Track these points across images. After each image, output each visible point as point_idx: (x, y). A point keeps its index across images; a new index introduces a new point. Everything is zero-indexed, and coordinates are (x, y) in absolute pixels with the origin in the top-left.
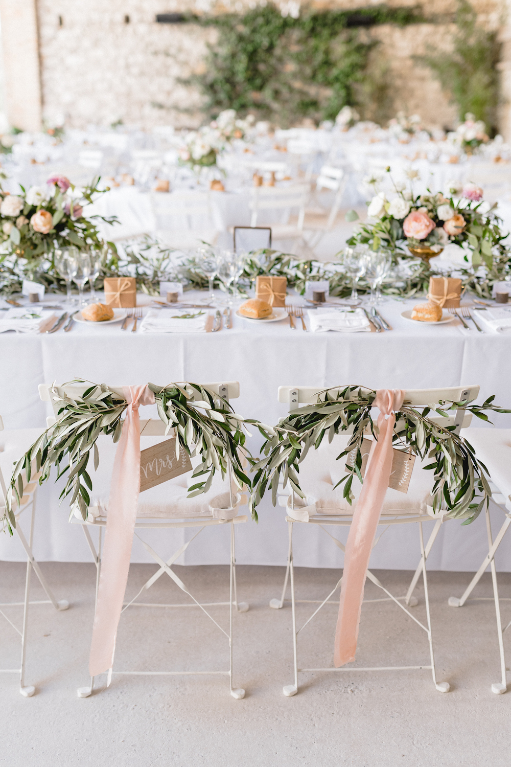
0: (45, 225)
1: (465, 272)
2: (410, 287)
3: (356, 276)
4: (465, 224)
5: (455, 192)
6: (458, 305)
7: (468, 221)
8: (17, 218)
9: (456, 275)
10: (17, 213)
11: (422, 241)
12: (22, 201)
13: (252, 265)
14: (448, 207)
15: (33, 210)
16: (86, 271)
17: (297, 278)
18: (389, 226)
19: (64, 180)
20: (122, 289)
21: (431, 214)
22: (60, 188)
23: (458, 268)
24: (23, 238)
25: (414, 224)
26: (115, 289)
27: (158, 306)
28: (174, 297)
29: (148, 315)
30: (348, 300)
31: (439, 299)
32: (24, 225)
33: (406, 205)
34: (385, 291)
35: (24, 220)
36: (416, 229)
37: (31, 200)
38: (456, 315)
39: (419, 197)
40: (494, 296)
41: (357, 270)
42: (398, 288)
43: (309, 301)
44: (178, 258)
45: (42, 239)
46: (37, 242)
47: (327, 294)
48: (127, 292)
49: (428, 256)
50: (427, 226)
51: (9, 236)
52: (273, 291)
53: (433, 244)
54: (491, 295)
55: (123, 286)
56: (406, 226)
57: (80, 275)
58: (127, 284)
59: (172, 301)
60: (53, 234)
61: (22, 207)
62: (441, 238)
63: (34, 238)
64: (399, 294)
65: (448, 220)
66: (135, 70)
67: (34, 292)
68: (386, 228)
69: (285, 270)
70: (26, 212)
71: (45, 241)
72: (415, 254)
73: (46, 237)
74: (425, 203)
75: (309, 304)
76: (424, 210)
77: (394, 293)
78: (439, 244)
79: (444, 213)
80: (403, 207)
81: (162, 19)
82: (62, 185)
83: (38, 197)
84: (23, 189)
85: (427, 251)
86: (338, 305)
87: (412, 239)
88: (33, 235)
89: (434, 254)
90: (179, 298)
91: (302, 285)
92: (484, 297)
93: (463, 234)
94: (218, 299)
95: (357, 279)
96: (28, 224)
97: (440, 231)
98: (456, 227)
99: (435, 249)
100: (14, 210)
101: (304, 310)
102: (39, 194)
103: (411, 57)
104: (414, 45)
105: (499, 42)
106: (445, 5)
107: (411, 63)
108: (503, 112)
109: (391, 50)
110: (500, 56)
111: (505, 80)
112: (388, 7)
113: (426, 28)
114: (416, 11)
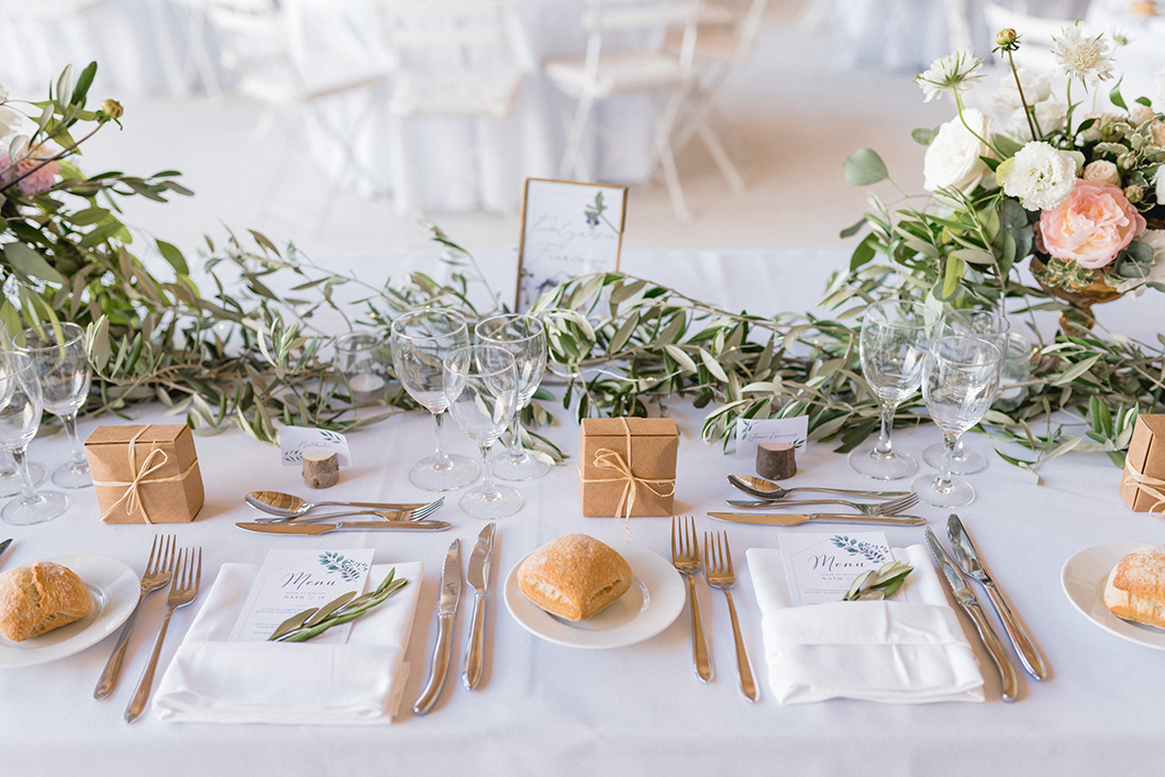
18: (994, 226)
25: (1079, 222)
26: (119, 468)
28: (325, 470)
47: (803, 454)
48: (161, 480)
52: (634, 472)
56: (1049, 225)
58: (158, 457)
68: (985, 230)
80: (1057, 175)
87: (1067, 266)
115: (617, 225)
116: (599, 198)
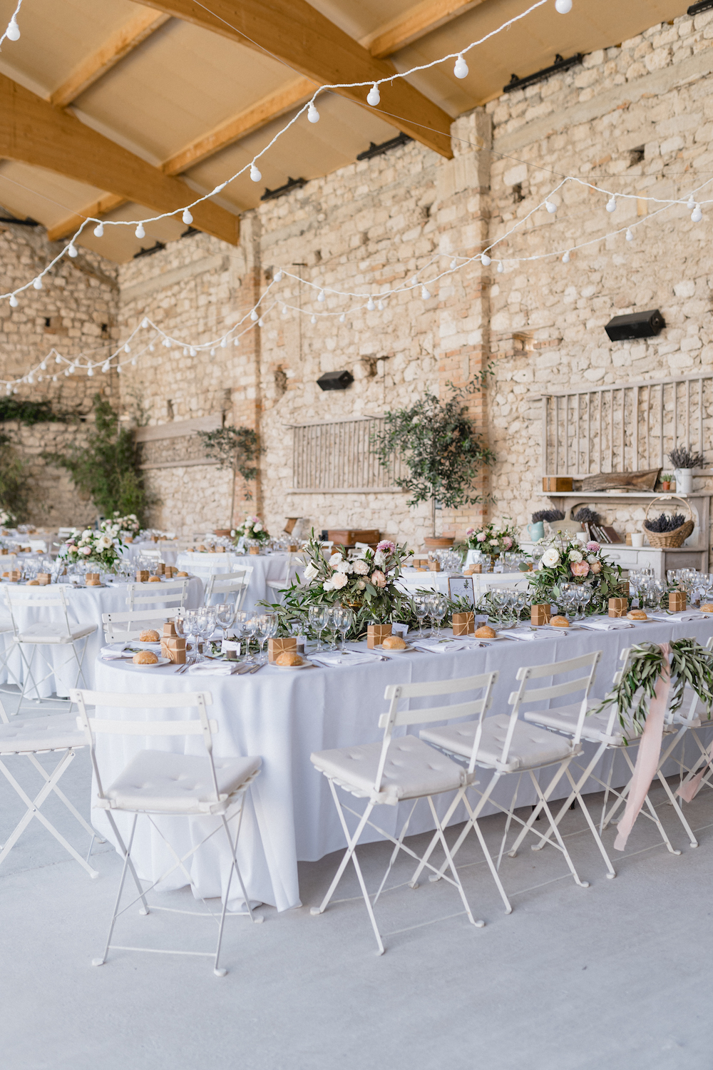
103: (40, 455)
104: (43, 443)
105: (139, 443)
106: (73, 404)
107: (41, 461)
108: (153, 512)
109: (19, 447)
110: (144, 457)
111: (152, 480)
112: (15, 402)
113: (55, 427)
114: (44, 408)
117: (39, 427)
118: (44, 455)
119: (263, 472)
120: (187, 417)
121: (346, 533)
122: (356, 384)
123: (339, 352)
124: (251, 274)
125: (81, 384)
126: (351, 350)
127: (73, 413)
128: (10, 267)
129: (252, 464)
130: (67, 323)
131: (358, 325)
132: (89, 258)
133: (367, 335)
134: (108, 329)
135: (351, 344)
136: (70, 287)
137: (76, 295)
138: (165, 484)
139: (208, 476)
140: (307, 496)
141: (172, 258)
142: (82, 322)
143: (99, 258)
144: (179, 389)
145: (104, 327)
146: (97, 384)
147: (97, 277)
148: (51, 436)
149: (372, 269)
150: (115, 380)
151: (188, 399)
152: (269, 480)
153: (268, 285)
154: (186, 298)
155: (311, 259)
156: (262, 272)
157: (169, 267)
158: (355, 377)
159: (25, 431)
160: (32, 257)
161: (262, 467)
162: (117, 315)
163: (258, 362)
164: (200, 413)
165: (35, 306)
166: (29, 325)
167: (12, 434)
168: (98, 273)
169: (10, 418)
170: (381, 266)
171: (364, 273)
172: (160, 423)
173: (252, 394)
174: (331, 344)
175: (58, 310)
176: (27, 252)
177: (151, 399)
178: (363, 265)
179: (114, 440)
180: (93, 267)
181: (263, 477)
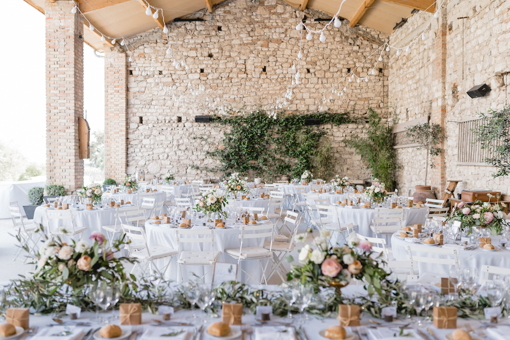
0: (86, 266)
1: (364, 298)
2: (327, 309)
3: (290, 303)
4: (361, 267)
5: (355, 244)
6: (358, 324)
7: (364, 264)
8: (69, 260)
9: (358, 301)
10: (69, 257)
11: (334, 278)
12: (73, 249)
13: (223, 292)
14: (349, 255)
15: (79, 256)
16: (109, 299)
17: (252, 302)
18: (312, 268)
19: (100, 236)
20: (132, 312)
21: (339, 260)
22: (98, 241)
23: (359, 296)
24: (71, 275)
25: (328, 267)
26: (126, 312)
27: (156, 324)
28: (168, 317)
29: (146, 332)
30: (286, 319)
31: (345, 320)
32: (72, 265)
33: (322, 254)
34: (311, 311)
35: (73, 262)
36: (330, 270)
37: (79, 249)
38: (356, 332)
39: (331, 248)
40: (383, 317)
41: (291, 298)
42: (319, 309)
43: (258, 320)
44: (175, 286)
45: (84, 275)
46: (80, 277)
47: (271, 315)
48: (135, 314)
49: (338, 287)
50: (337, 269)
51: (62, 272)
52: (234, 314)
53: (341, 280)
54: (381, 315)
55: (132, 310)
56: (323, 268)
57: (104, 302)
58: (135, 309)
59: (166, 319)
60: (91, 272)
61: (72, 254)
62: (347, 276)
63: (78, 274)
64: (320, 314)
65: (350, 264)
66: (183, 148)
67: (74, 312)
68: (310, 269)
69: (245, 296)
70: (74, 257)
71: (85, 276)
72: (331, 286)
73: (86, 273)
74: (335, 253)
75: (258, 323)
76: (335, 257)
77: (317, 313)
78: (345, 280)
79: (347, 259)
80: (320, 256)
81: (199, 119)
82: (100, 239)
83: (83, 247)
84: (74, 242)
85: (338, 284)
86: (278, 324)
87: (327, 276)
88: (78, 272)
89: (342, 286)
90: (171, 317)
91: (254, 308)
92: (376, 317)
93: (361, 273)
94: (197, 317)
95: (291, 305)
96: (75, 265)
97: (346, 271)
98: (356, 269)
99: (343, 283)
100: (67, 255)
101: (253, 327)
102: (83, 246)
103: (343, 141)
104: (344, 135)
105: (394, 134)
106: (362, 113)
107: (343, 144)
108: (400, 173)
109: (332, 137)
110: (397, 142)
111: (399, 155)
112: (329, 114)
113: (351, 126)
114: (345, 116)
115: (235, 272)
116: (231, 266)
117: (343, 126)
118: (344, 141)
119: (446, 151)
120: (414, 118)
121: (471, 194)
122: (492, 92)
123: (484, 71)
124: (441, 29)
125: (366, 102)
126: (490, 70)
127: (361, 118)
128: (329, 44)
129: (439, 146)
130: (359, 70)
131: (494, 52)
132: (372, 33)
133: (499, 58)
134: (383, 71)
135: (490, 66)
136: (361, 50)
137: (364, 54)
138: (405, 157)
139: (422, 153)
140: (466, 167)
141: (410, 27)
142: (368, 69)
143: (379, 33)
144: (411, 102)
145: (380, 70)
146: (375, 102)
147: (377, 43)
148: (349, 131)
149: (502, 13)
150: (385, 99)
151: (415, 107)
152: (449, 156)
153: (450, 34)
154: (415, 49)
155: (471, 14)
156: (447, 26)
157: (408, 32)
158: (492, 88)
159: (335, 129)
160: (341, 37)
161: (445, 148)
162: (388, 63)
163: (444, 83)
164: (419, 115)
165: (342, 62)
166: (339, 73)
167: (328, 131)
168: (377, 41)
169: (327, 122)
170: (507, 10)
171: (498, 16)
172: (403, 122)
173: (440, 103)
174: (480, 67)
175: (355, 63)
176: (339, 35)
177: (400, 108)
178: (498, 11)
179: (378, 133)
180: (375, 38)
181: (445, 154)
